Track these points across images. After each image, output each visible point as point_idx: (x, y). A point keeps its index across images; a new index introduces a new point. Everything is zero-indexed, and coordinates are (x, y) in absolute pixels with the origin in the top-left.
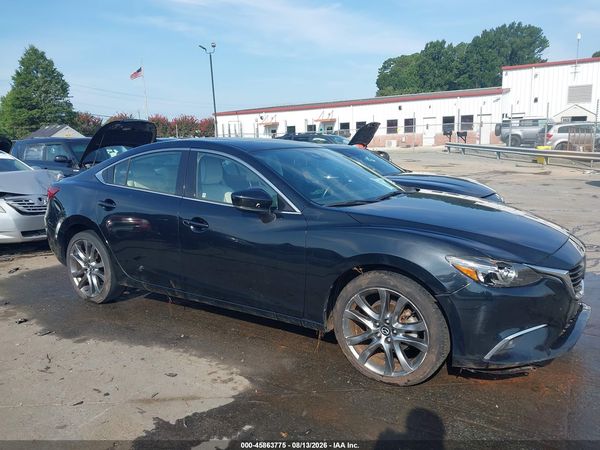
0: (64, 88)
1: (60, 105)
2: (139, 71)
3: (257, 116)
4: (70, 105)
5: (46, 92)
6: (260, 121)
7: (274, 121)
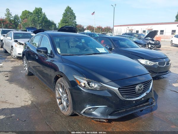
0: (75, 18)
1: (73, 22)
2: (94, 12)
3: (127, 27)
4: (76, 22)
5: (70, 18)
6: (128, 28)
7: (132, 29)
